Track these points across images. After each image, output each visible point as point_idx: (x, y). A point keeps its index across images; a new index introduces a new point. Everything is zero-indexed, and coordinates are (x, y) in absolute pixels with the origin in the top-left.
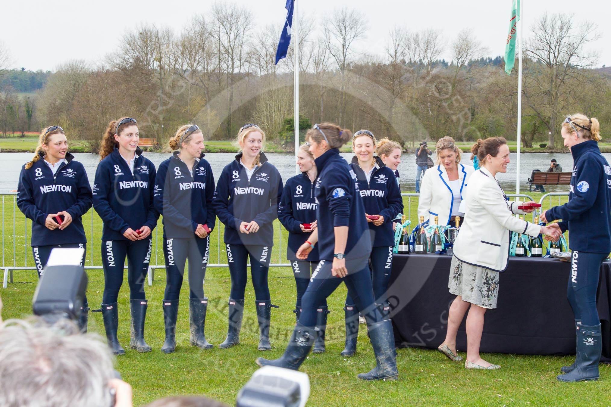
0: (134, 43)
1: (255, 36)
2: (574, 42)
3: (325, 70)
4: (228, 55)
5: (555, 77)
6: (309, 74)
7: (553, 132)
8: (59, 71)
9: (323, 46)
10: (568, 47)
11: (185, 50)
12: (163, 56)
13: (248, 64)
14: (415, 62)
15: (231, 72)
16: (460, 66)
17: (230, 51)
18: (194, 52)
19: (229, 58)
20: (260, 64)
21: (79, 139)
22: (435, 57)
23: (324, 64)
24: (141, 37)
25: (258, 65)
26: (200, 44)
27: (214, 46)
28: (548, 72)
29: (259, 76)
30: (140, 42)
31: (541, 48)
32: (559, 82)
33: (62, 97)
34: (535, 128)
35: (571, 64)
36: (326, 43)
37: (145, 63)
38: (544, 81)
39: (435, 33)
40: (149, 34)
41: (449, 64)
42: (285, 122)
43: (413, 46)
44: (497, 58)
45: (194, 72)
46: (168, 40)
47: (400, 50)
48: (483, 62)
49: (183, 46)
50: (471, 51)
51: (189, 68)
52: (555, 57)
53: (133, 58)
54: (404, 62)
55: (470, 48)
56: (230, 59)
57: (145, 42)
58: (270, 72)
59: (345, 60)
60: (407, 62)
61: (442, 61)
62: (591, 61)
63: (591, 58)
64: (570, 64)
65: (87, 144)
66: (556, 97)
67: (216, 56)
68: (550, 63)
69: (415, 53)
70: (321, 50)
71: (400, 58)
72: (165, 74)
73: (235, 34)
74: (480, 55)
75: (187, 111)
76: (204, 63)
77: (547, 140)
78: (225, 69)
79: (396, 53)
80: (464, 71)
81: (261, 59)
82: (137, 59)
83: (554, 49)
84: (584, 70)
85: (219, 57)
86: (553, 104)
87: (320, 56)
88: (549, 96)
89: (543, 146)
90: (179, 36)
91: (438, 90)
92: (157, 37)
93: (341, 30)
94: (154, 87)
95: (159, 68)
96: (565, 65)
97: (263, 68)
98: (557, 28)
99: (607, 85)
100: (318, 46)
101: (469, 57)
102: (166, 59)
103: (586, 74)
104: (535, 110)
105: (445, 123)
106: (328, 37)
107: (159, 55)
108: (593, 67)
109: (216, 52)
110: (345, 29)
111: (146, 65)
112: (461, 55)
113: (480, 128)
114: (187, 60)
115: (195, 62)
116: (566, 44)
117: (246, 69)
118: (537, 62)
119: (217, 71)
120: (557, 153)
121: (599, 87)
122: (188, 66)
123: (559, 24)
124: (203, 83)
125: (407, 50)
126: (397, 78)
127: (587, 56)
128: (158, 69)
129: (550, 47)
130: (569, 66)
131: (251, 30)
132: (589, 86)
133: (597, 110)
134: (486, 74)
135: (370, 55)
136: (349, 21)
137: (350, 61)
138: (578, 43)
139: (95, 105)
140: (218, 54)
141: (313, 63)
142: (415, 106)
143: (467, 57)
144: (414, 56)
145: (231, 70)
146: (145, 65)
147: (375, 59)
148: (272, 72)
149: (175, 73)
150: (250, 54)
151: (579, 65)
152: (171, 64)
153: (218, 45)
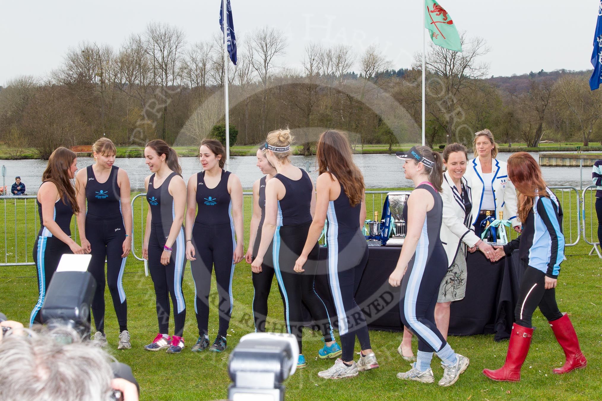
0: (77, 60)
1: (186, 53)
2: (467, 56)
3: (249, 83)
4: (162, 69)
5: (451, 86)
6: (235, 86)
7: (450, 135)
8: (9, 86)
9: (247, 61)
10: (462, 60)
11: (124, 66)
12: (104, 71)
13: (180, 78)
14: (328, 74)
15: (165, 85)
16: (368, 78)
17: (164, 66)
18: (131, 68)
19: (163, 72)
20: (191, 78)
21: (29, 147)
22: (346, 70)
23: (248, 77)
24: (83, 55)
25: (189, 79)
26: (136, 60)
27: (149, 62)
28: (445, 82)
29: (191, 88)
30: (82, 59)
31: (438, 61)
32: (454, 90)
33: (13, 109)
34: (435, 132)
35: (465, 75)
36: (250, 58)
37: (88, 77)
38: (442, 90)
39: (345, 49)
40: (90, 52)
41: (358, 76)
42: (214, 129)
43: (326, 60)
44: (400, 70)
45: (132, 85)
46: (108, 57)
47: (315, 64)
48: (388, 74)
49: (122, 62)
50: (377, 64)
51: (127, 82)
52: (451, 69)
53: (77, 74)
54: (318, 74)
55: (377, 62)
57: (87, 59)
58: (200, 85)
59: (266, 73)
60: (321, 75)
61: (352, 73)
62: (482, 72)
63: (482, 69)
65: (37, 151)
66: (453, 105)
67: (151, 71)
68: (447, 74)
69: (328, 67)
70: (245, 65)
71: (315, 71)
72: (105, 88)
73: (169, 51)
74: (385, 68)
75: (126, 121)
76: (141, 77)
77: (446, 142)
78: (159, 82)
79: (311, 67)
80: (371, 82)
81: (192, 73)
82: (81, 74)
83: (449, 62)
84: (476, 80)
85: (154, 72)
86: (450, 110)
87: (244, 69)
88: (446, 104)
90: (118, 53)
91: (350, 99)
92: (98, 54)
93: (262, 47)
94: (96, 99)
95: (100, 82)
96: (459, 76)
97: (193, 81)
99: (496, 93)
100: (242, 61)
101: (376, 70)
102: (107, 74)
103: (478, 83)
104: (434, 115)
105: (356, 128)
106: (251, 53)
107: (100, 70)
108: (483, 78)
109: (151, 67)
110: (266, 46)
111: (89, 80)
112: (369, 68)
113: (387, 132)
114: (126, 74)
115: (132, 76)
116: (460, 58)
117: (178, 82)
118: (435, 74)
119: (152, 84)
121: (489, 95)
122: (127, 80)
124: (140, 95)
125: (321, 64)
126: (313, 89)
127: (478, 68)
128: (99, 83)
129: (446, 60)
130: (462, 76)
131: (182, 48)
132: (481, 94)
133: (488, 115)
134: (391, 85)
135: (289, 69)
136: (270, 39)
137: (272, 74)
138: (470, 57)
139: (43, 116)
140: (153, 69)
141: (238, 76)
142: (329, 113)
143: (374, 69)
144: (328, 69)
145: (165, 83)
146: (87, 80)
147: (293, 72)
148: (202, 84)
149: (114, 87)
150: (182, 69)
151: (471, 75)
152: (111, 79)
153: (153, 61)
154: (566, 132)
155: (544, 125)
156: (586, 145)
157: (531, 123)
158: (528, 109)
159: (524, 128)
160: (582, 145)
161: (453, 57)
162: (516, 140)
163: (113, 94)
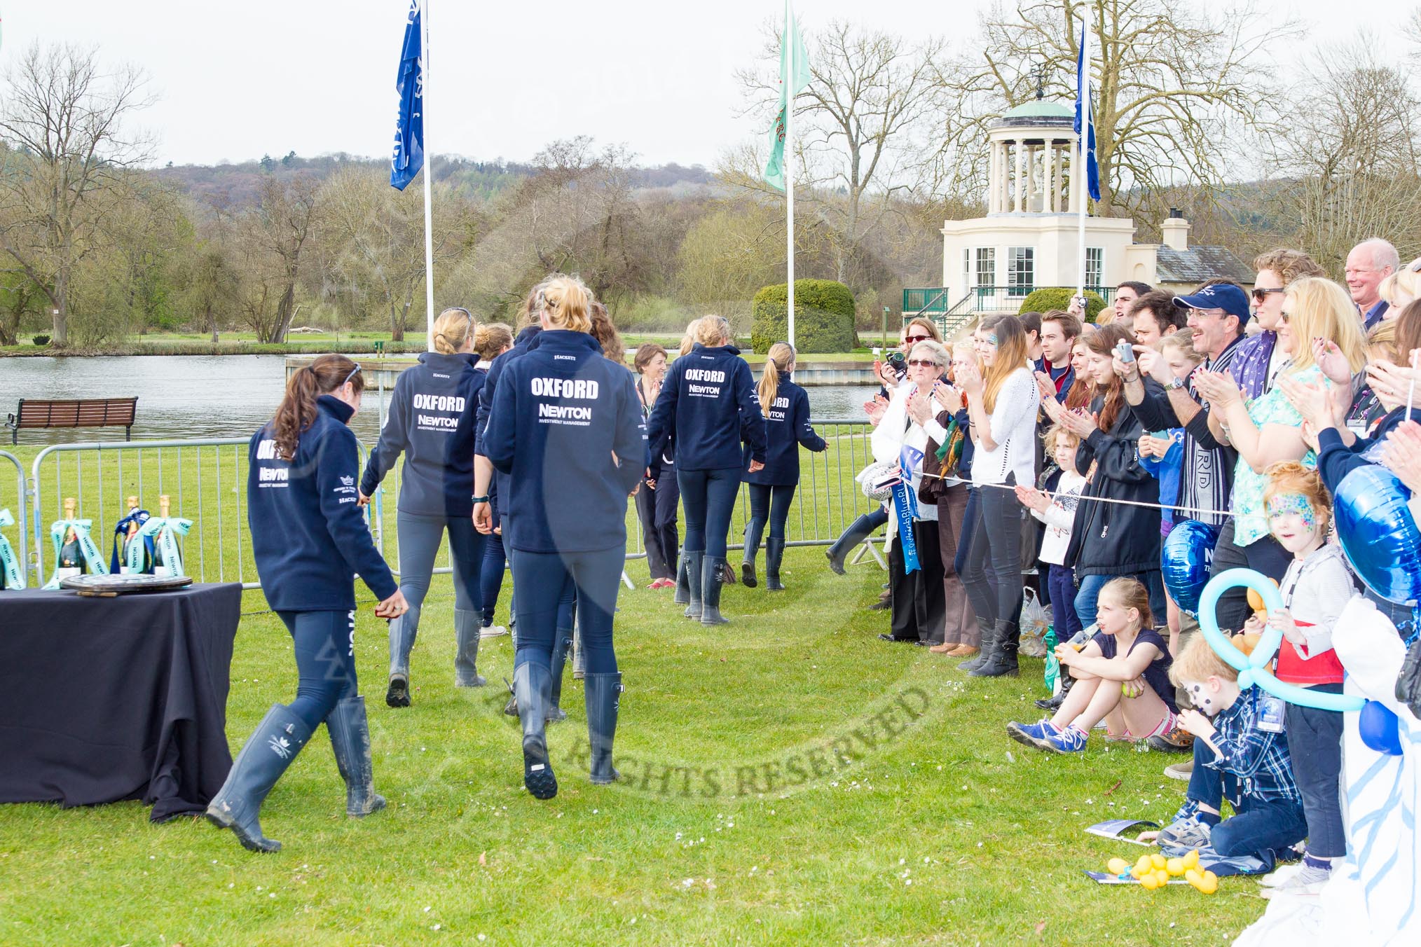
2: (102, 108)
5: (62, 184)
7: (63, 309)
10: (90, 119)
28: (45, 173)
31: (27, 118)
32: (71, 196)
34: (21, 301)
35: (98, 156)
38: (38, 194)
52: (60, 139)
62: (141, 151)
63: (142, 145)
64: (96, 158)
66: (68, 232)
68: (51, 153)
77: (51, 328)
83: (57, 122)
84: (126, 171)
86: (60, 246)
88: (51, 229)
89: (41, 341)
96: (84, 160)
98: (62, 74)
99: (180, 206)
103: (131, 179)
104: (19, 259)
108: (147, 166)
116: (85, 113)
118: (20, 151)
120: (73, 356)
121: (161, 210)
123: (66, 67)
127: (131, 141)
129: (48, 117)
130: (91, 159)
132: (139, 208)
133: (158, 261)
138: (111, 111)
151: (114, 159)
154: (351, 306)
155: (297, 289)
156: (398, 338)
157: (266, 283)
158: (260, 249)
159: (249, 294)
160: (387, 338)
161: (67, 111)
162: (232, 324)
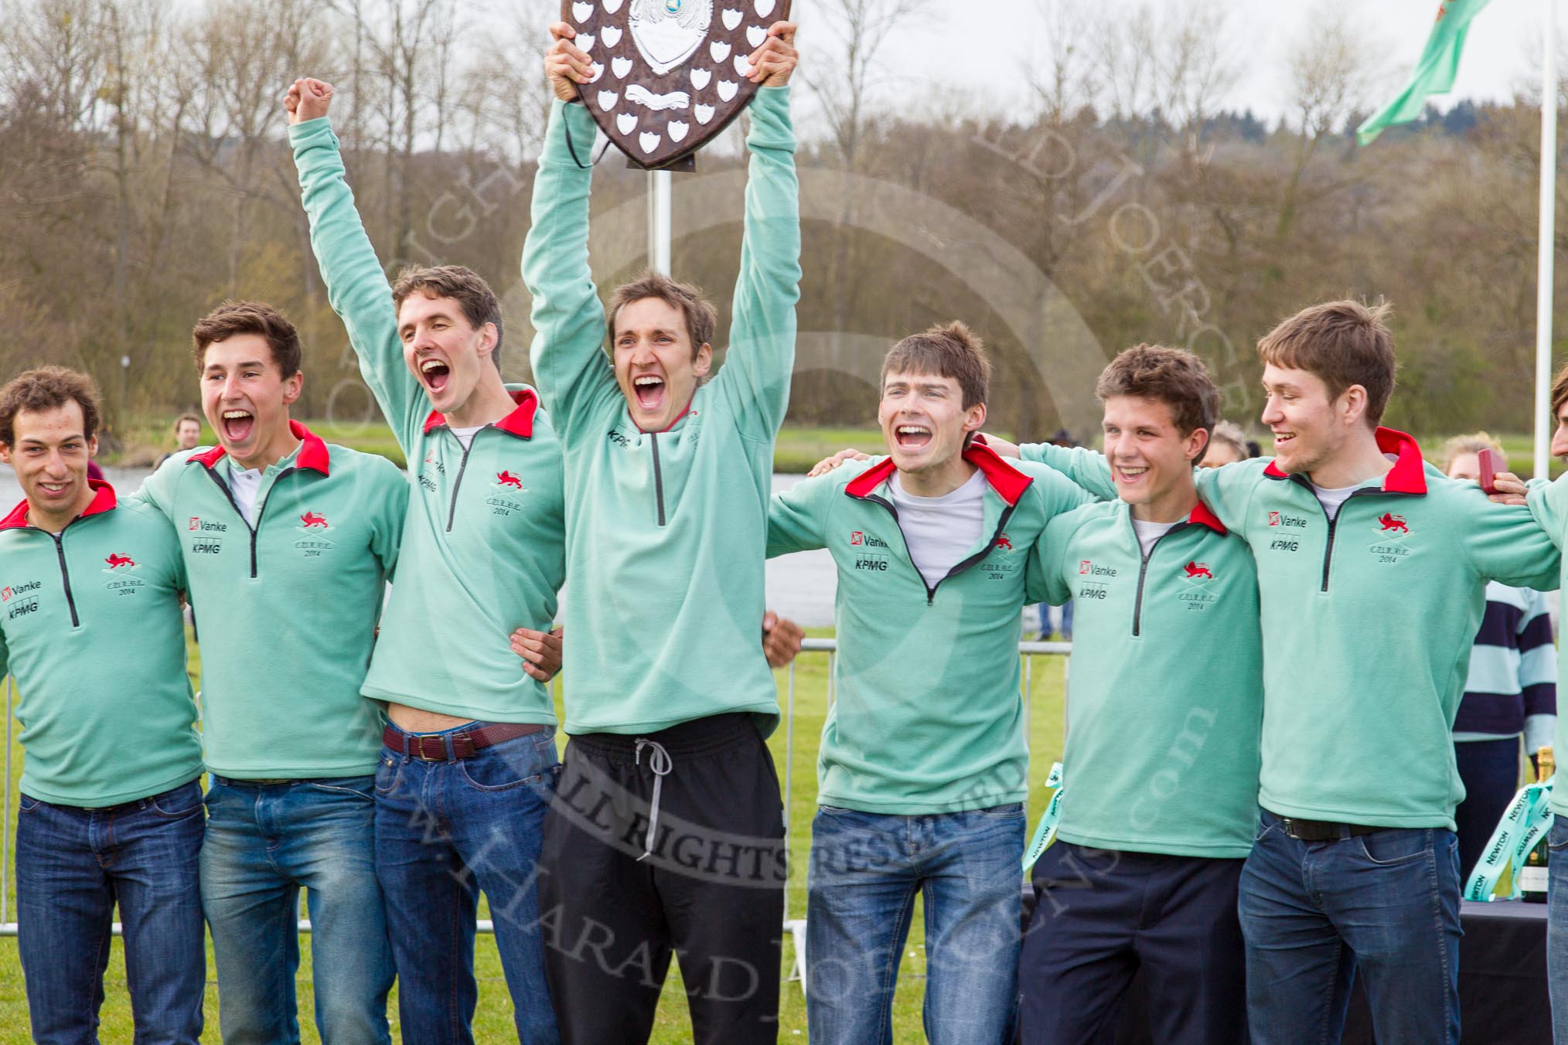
0: (17, 30)
4: (391, 78)
11: (221, 61)
12: (133, 81)
13: (470, 118)
14: (1135, 117)
15: (400, 144)
16: (1312, 135)
17: (399, 63)
19: (397, 92)
20: (517, 116)
22: (1213, 99)
24: (44, 6)
25: (511, 123)
26: (279, 36)
27: (335, 44)
30: (38, 27)
37: (60, 108)
41: (1271, 128)
43: (1128, 52)
44: (1460, 106)
45: (256, 145)
46: (154, 17)
47: (1075, 70)
49: (214, 41)
50: (1356, 74)
51: (235, 132)
53: (14, 89)
54: (1087, 115)
55: (1353, 65)
56: (398, 95)
57: (60, 25)
59: (856, 105)
60: (1103, 118)
61: (1241, 114)
67: (342, 85)
69: (1136, 82)
71: (1073, 103)
72: (137, 153)
78: (378, 135)
79: (1060, 81)
80: (1327, 157)
81: (525, 98)
82: (29, 93)
85: (357, 88)
91: (1228, 230)
92: (108, 4)
94: (94, 202)
95: (115, 129)
97: (529, 132)
101: (1351, 102)
102: (145, 96)
107: (116, 76)
109: (343, 69)
111: (65, 118)
112: (1318, 91)
114: (230, 97)
115: (256, 106)
117: (461, 135)
122: (233, 121)
125: (1103, 68)
128: (112, 132)
134: (1418, 169)
137: (880, 109)
140: (352, 77)
144: (1133, 90)
145: (404, 138)
146: (58, 118)
147: (977, 104)
149: (176, 150)
150: (478, 79)
152: (164, 114)
153: (352, 40)
163: (171, 183)
